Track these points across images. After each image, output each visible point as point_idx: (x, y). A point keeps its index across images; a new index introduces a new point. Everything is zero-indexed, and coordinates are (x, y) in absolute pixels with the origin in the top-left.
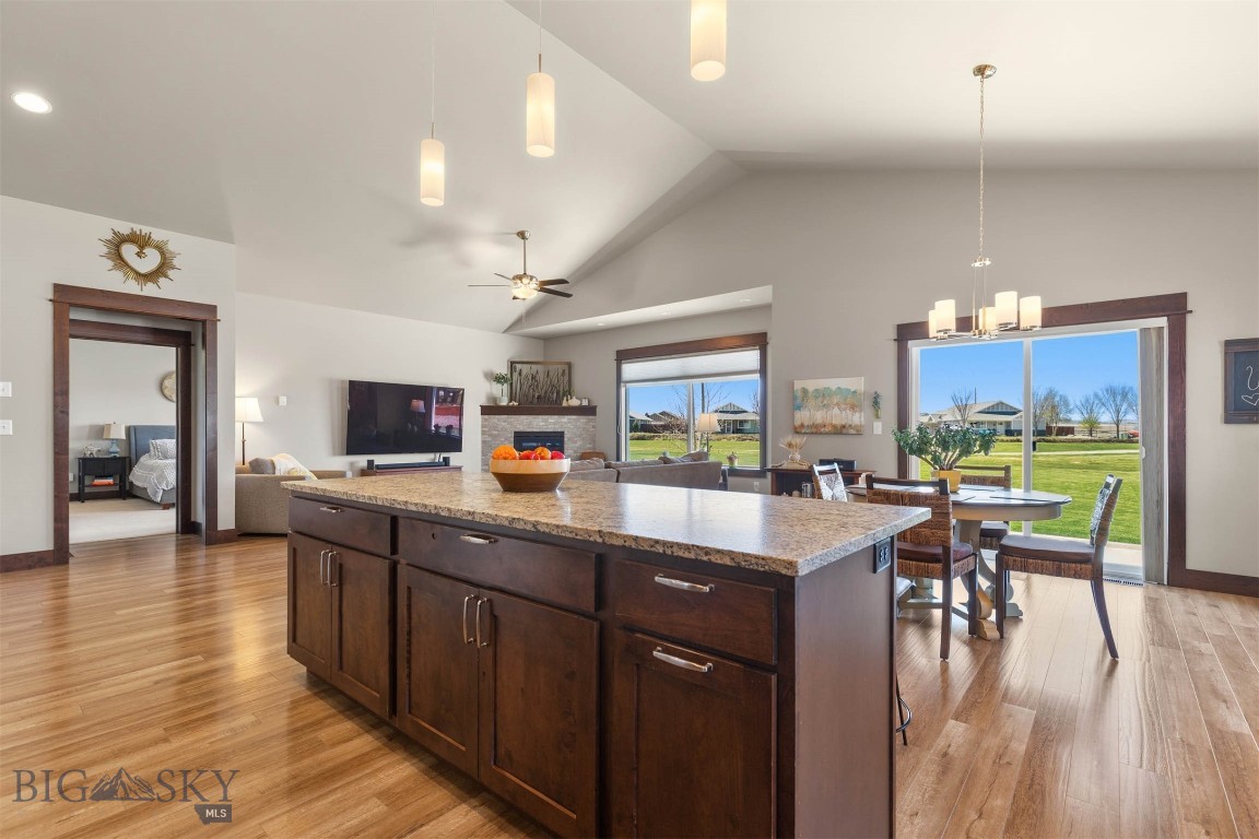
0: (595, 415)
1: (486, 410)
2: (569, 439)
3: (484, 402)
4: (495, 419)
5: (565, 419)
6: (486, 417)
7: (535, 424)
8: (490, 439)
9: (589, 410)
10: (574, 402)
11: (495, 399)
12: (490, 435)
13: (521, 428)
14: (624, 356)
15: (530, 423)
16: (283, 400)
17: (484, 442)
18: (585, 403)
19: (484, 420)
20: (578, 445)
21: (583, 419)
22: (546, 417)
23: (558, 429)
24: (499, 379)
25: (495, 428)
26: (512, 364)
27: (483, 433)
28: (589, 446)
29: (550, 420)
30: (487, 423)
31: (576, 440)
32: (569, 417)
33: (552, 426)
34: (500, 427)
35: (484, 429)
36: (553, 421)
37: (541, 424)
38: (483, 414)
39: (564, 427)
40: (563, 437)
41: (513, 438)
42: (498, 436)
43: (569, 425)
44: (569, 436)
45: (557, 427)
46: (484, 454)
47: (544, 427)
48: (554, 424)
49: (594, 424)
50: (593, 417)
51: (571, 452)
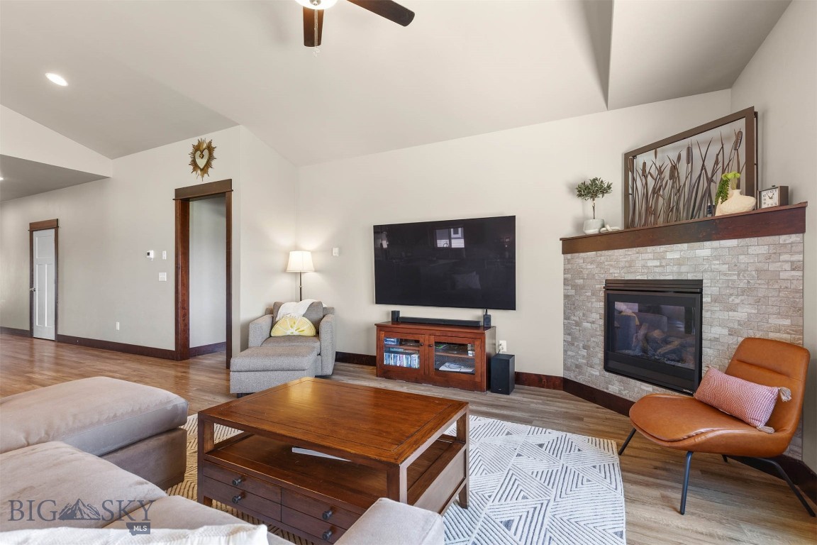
0: (801, 230)
1: (568, 246)
2: (715, 300)
3: (569, 232)
4: (581, 258)
6: (569, 256)
7: (639, 264)
8: (572, 292)
10: (734, 205)
11: (582, 225)
12: (575, 287)
13: (618, 274)
15: (630, 265)
17: (566, 297)
19: (567, 262)
20: (742, 313)
22: (663, 248)
23: (688, 274)
24: (590, 190)
25: (579, 273)
26: (630, 158)
27: (566, 282)
29: (669, 256)
30: (569, 266)
31: (737, 301)
32: (715, 244)
33: (675, 269)
34: (585, 272)
35: (567, 276)
36: (677, 256)
37: (650, 264)
38: (564, 252)
39: (702, 268)
40: (701, 293)
41: (602, 294)
42: (582, 287)
43: (716, 265)
44: (715, 290)
45: (684, 269)
46: (566, 317)
47: (657, 270)
48: (679, 262)
49: (798, 258)
50: (794, 238)
51: (720, 332)
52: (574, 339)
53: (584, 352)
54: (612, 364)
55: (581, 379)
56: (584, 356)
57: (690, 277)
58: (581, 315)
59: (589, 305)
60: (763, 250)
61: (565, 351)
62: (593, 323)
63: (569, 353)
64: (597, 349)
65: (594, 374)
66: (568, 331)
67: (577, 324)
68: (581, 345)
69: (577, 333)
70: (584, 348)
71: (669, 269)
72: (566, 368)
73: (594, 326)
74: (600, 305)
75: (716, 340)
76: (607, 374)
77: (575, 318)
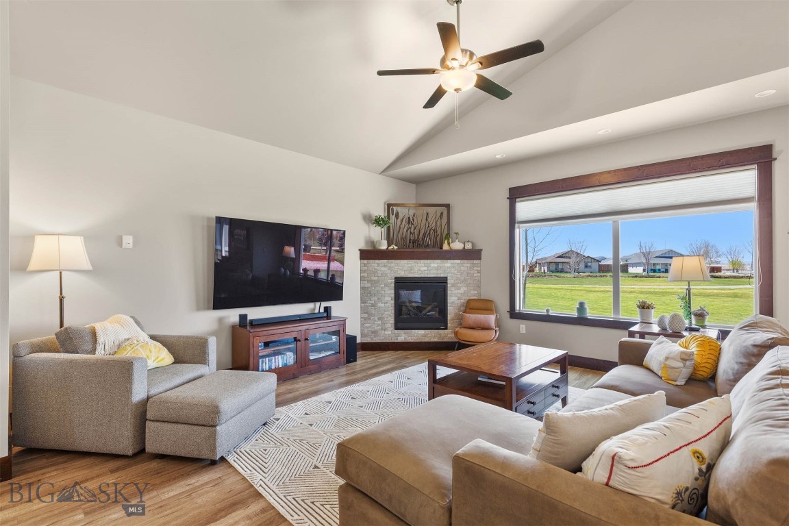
0: (480, 259)
1: (365, 255)
2: (453, 286)
3: (363, 246)
4: (375, 264)
5: (448, 264)
6: (365, 261)
7: (416, 269)
8: (369, 285)
9: (472, 254)
10: (457, 245)
11: (373, 243)
12: (368, 281)
13: (402, 274)
14: (517, 194)
15: (411, 269)
16: (129, 241)
17: (362, 288)
18: (469, 246)
19: (363, 266)
20: (462, 291)
21: (467, 264)
22: (429, 261)
23: (441, 274)
24: (378, 222)
25: (375, 273)
26: (389, 206)
27: (362, 279)
28: (473, 292)
29: (432, 265)
30: (366, 268)
31: (461, 285)
32: (452, 261)
33: (435, 272)
34: (380, 273)
35: (363, 275)
36: (436, 265)
37: (423, 269)
38: (361, 258)
39: (447, 272)
40: (447, 283)
41: (393, 285)
42: (378, 282)
43: (453, 270)
44: (453, 281)
45: (439, 272)
46: (363, 301)
47: (426, 272)
48: (437, 269)
49: (479, 269)
50: (478, 261)
51: (455, 298)
52: (370, 315)
53: (380, 322)
54: (400, 325)
55: (376, 340)
56: (378, 325)
57: (442, 276)
58: (376, 299)
59: (383, 292)
60: (469, 265)
61: (362, 325)
62: (386, 303)
63: (366, 325)
64: (389, 318)
65: (390, 334)
66: (364, 310)
67: (373, 305)
68: (376, 318)
69: (373, 311)
70: (379, 319)
71: (432, 272)
72: (362, 335)
73: (387, 305)
74: (391, 292)
75: (453, 302)
76: (396, 331)
77: (371, 302)
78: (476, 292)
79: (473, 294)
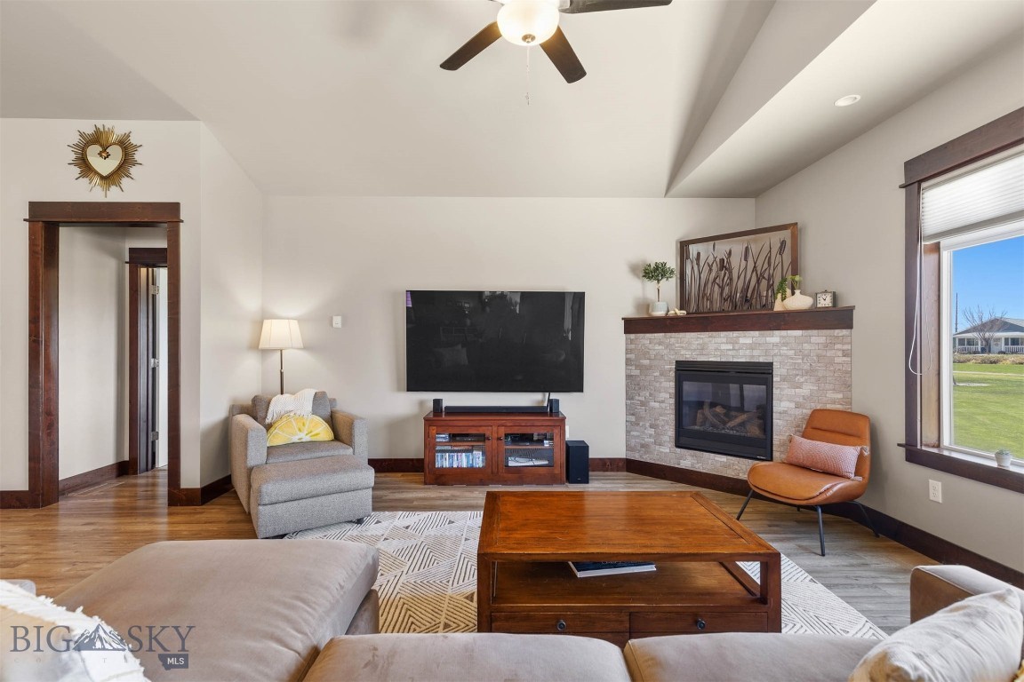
0: (850, 326)
1: (632, 326)
2: (784, 379)
3: (631, 313)
4: (647, 340)
5: (775, 337)
6: (632, 336)
7: (711, 347)
8: (637, 372)
9: (837, 317)
10: (798, 302)
11: (647, 306)
12: (637, 367)
13: (688, 355)
15: (703, 348)
16: (337, 321)
17: (628, 377)
18: (825, 302)
19: (629, 342)
20: (806, 390)
21: (817, 337)
22: (736, 334)
23: (760, 357)
24: (654, 272)
25: (645, 354)
26: (684, 246)
27: (628, 362)
28: (831, 395)
29: (742, 341)
30: (633, 346)
31: (802, 380)
32: (784, 333)
33: (748, 352)
34: (653, 353)
35: (629, 356)
36: (749, 341)
37: (724, 347)
38: (627, 331)
39: (772, 353)
40: (772, 374)
41: (672, 374)
42: (649, 368)
43: (784, 350)
44: (784, 371)
45: (756, 353)
46: (629, 397)
47: (730, 353)
48: (752, 347)
49: (847, 347)
50: (845, 332)
51: (788, 406)
52: (639, 418)
53: (652, 431)
54: (683, 440)
55: (647, 458)
56: (650, 435)
57: (761, 360)
58: (648, 394)
59: (657, 385)
60: (822, 340)
61: (628, 432)
62: (663, 402)
63: (632, 433)
64: (667, 427)
65: (666, 452)
66: (630, 411)
67: (643, 404)
68: (648, 424)
69: (643, 414)
70: (651, 427)
71: (741, 352)
72: (629, 448)
73: (663, 405)
74: (670, 385)
75: (785, 412)
76: (678, 450)
77: (640, 398)
78: (840, 396)
79: (832, 399)
